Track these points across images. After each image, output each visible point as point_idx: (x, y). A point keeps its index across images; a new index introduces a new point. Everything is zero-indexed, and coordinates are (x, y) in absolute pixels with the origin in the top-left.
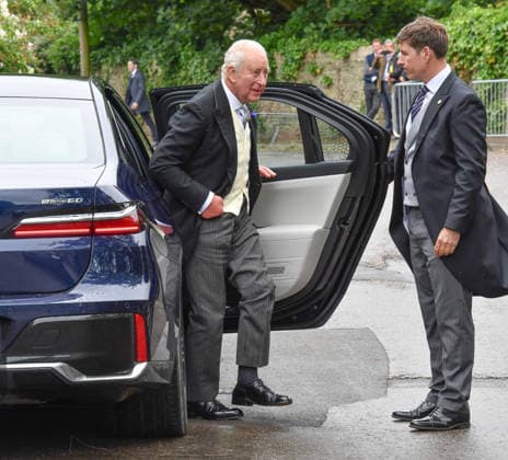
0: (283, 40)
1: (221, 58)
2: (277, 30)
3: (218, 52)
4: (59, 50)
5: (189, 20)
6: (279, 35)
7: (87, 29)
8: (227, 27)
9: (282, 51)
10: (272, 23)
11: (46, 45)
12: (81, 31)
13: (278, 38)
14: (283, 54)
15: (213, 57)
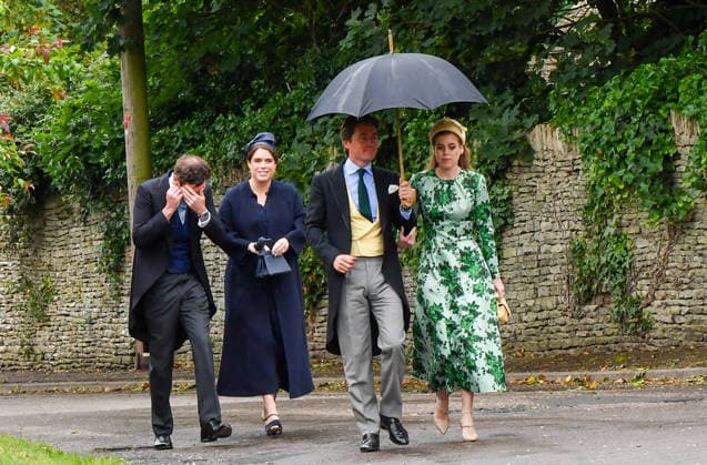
0: (697, 77)
1: (517, 134)
2: (676, 52)
3: (508, 119)
4: (66, 128)
5: (430, 34)
6: (683, 64)
7: (141, 67)
8: (535, 46)
9: (691, 109)
10: (662, 29)
11: (28, 118)
12: (124, 75)
13: (680, 75)
14: (694, 118)
15: (496, 132)
